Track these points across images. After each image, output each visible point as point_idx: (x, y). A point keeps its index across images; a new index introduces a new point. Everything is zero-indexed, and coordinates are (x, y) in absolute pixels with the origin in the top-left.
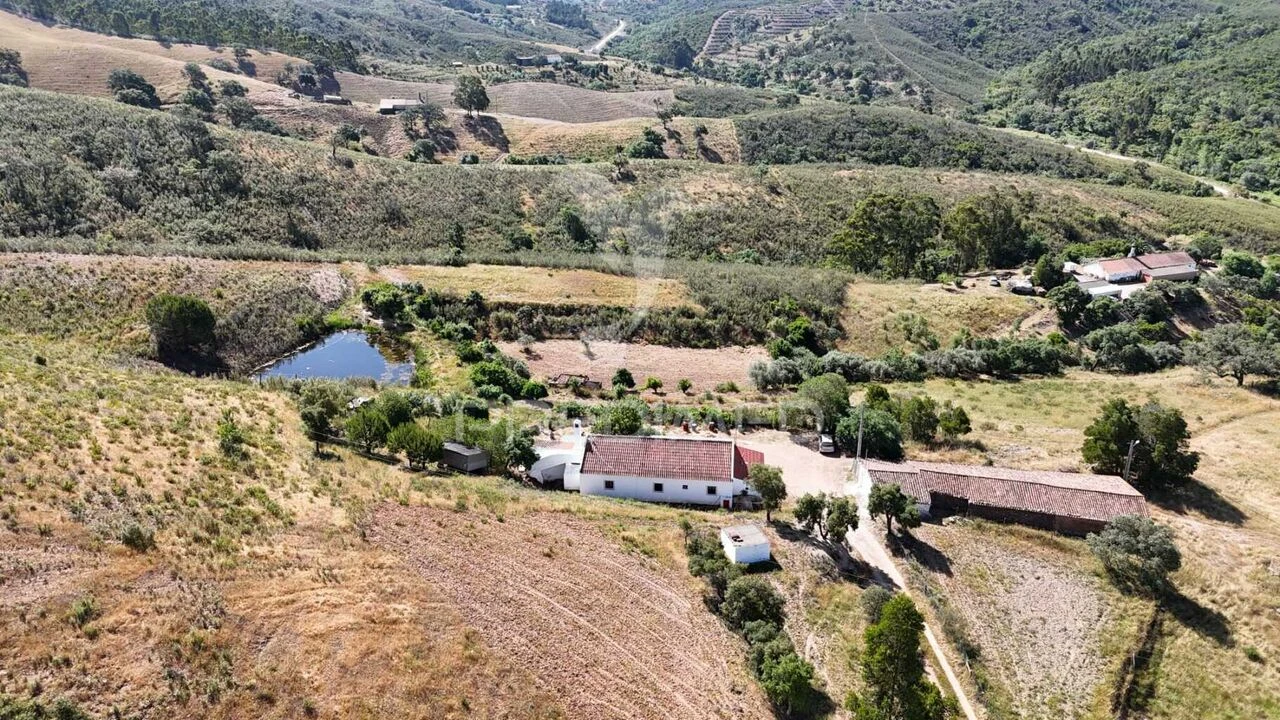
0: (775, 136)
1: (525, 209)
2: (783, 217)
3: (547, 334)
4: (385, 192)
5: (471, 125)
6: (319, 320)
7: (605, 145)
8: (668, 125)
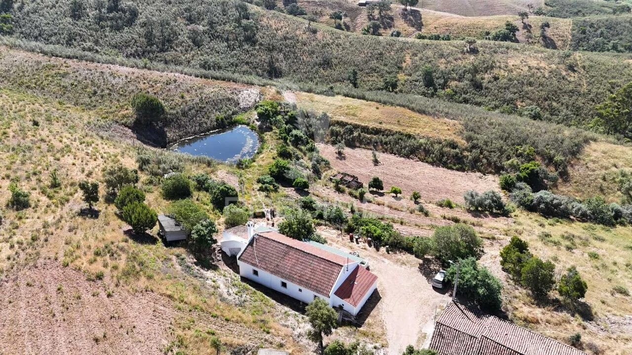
0: (599, 32)
1: (404, 65)
2: (571, 87)
3: (358, 145)
4: (328, 49)
5: (405, 15)
6: (230, 117)
7: (479, 31)
8: (525, 20)
